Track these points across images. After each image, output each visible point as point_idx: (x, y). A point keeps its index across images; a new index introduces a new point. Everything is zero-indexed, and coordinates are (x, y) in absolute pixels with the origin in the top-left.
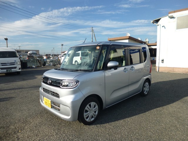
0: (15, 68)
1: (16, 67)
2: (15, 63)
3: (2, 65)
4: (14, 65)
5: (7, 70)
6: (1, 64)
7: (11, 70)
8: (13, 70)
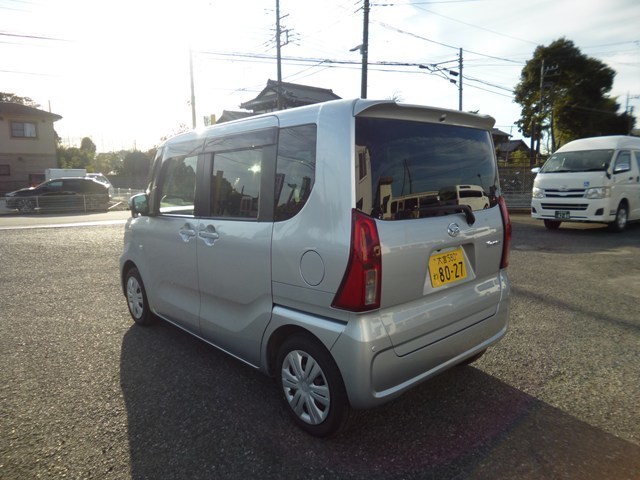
0: (584, 207)
1: (587, 205)
2: (583, 190)
3: (547, 196)
4: (581, 196)
5: (557, 213)
6: (547, 191)
7: (568, 213)
8: (573, 213)
